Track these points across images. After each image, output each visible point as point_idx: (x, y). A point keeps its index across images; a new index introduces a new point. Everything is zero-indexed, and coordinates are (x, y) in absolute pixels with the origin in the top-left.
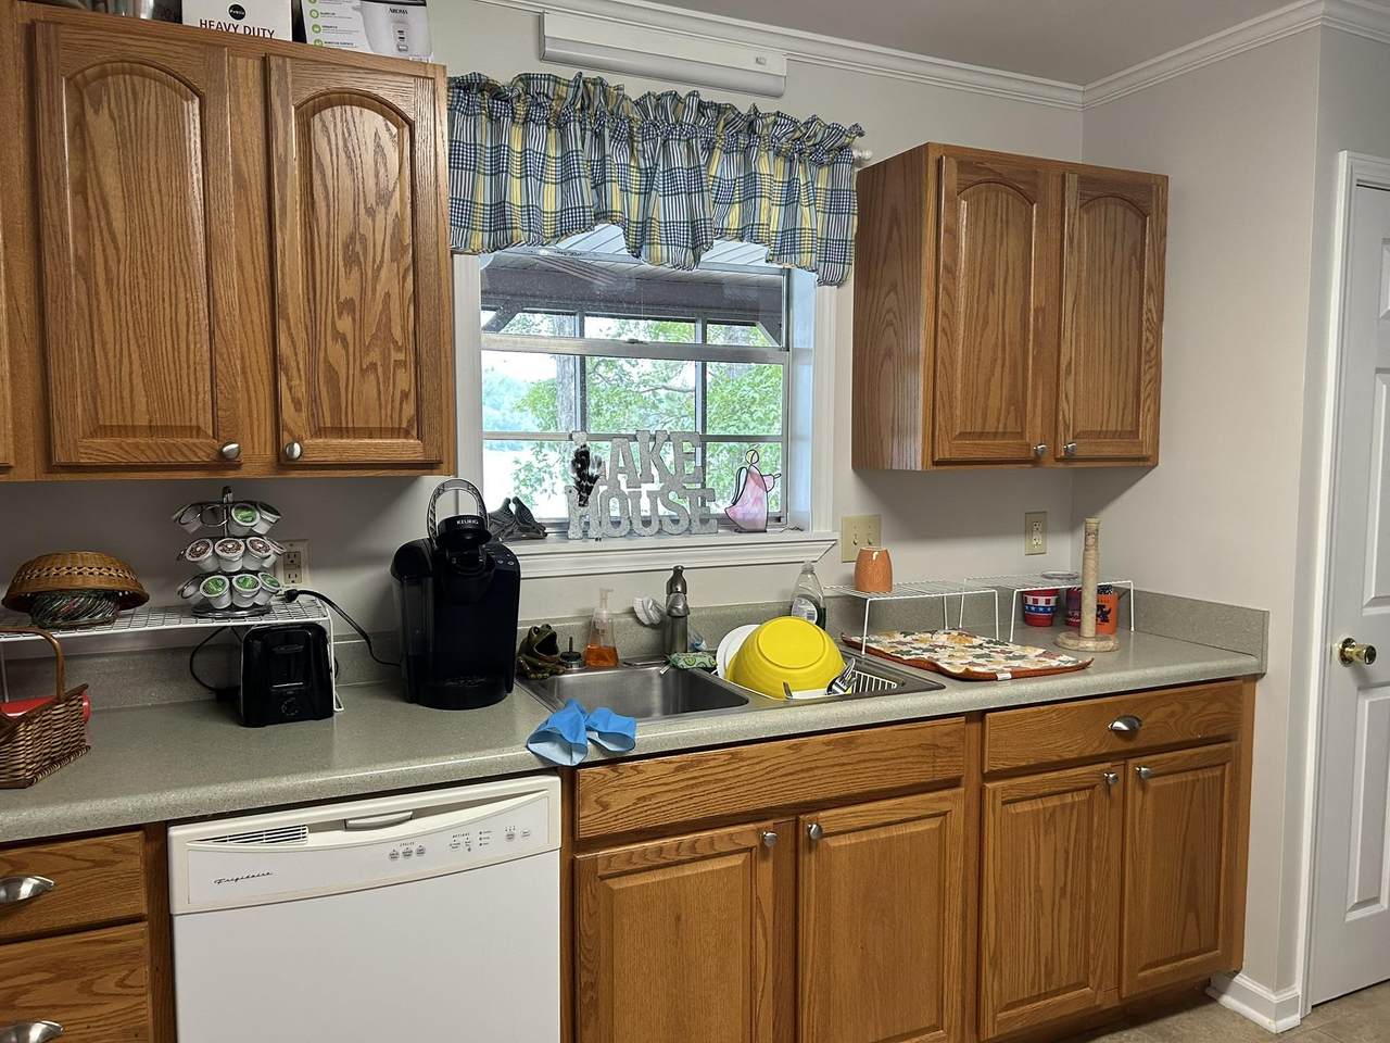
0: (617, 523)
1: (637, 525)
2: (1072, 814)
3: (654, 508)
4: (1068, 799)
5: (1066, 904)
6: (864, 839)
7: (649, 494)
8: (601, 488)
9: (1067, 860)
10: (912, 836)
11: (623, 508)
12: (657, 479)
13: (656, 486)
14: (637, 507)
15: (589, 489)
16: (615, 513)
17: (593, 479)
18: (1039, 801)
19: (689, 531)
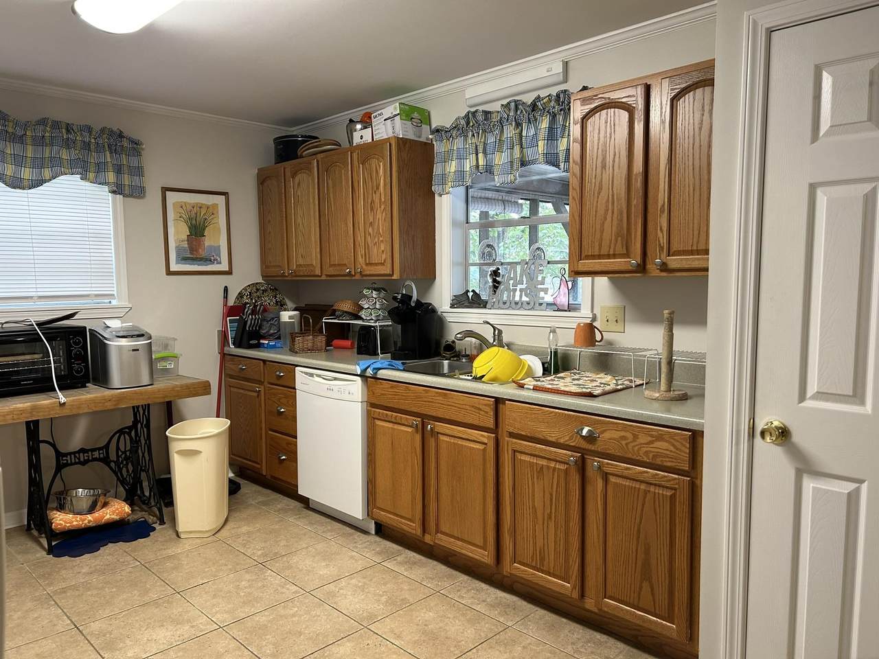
0: (505, 303)
1: (513, 304)
2: (553, 475)
3: (521, 296)
4: (552, 464)
5: (552, 525)
6: (452, 441)
7: (521, 290)
8: (502, 287)
9: (551, 500)
10: (471, 448)
11: (509, 296)
12: (525, 282)
13: (524, 286)
14: (514, 296)
15: (497, 288)
16: (505, 299)
17: (499, 283)
18: (535, 458)
19: (532, 309)
